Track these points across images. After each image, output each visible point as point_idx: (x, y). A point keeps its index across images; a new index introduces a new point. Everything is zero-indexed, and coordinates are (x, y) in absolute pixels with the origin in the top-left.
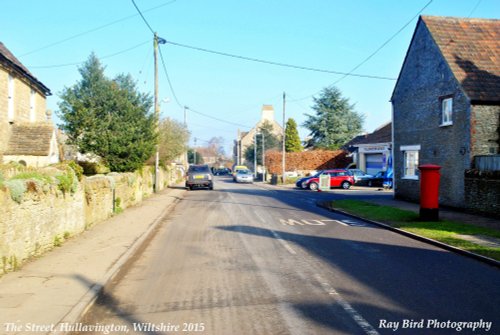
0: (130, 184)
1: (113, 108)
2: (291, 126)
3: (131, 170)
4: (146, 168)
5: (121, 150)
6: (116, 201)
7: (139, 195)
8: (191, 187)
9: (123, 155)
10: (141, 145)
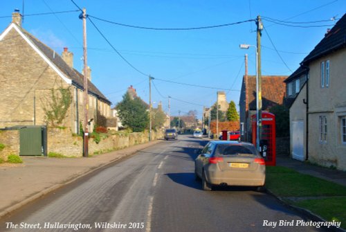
0: (140, 136)
1: (134, 110)
2: (232, 105)
3: (140, 131)
4: (146, 131)
5: (137, 124)
6: (136, 141)
7: (143, 140)
8: (167, 139)
9: (138, 126)
10: (143, 123)
